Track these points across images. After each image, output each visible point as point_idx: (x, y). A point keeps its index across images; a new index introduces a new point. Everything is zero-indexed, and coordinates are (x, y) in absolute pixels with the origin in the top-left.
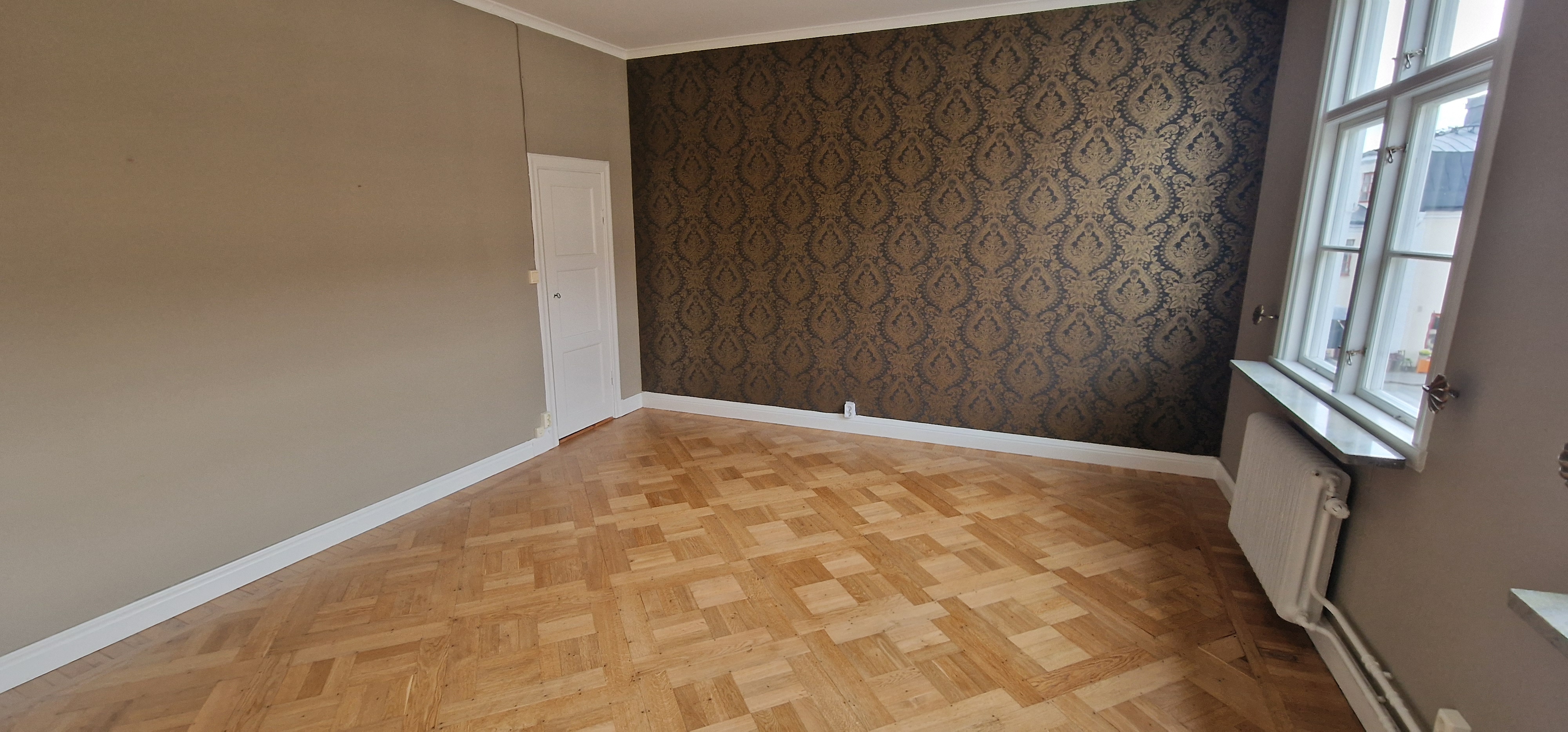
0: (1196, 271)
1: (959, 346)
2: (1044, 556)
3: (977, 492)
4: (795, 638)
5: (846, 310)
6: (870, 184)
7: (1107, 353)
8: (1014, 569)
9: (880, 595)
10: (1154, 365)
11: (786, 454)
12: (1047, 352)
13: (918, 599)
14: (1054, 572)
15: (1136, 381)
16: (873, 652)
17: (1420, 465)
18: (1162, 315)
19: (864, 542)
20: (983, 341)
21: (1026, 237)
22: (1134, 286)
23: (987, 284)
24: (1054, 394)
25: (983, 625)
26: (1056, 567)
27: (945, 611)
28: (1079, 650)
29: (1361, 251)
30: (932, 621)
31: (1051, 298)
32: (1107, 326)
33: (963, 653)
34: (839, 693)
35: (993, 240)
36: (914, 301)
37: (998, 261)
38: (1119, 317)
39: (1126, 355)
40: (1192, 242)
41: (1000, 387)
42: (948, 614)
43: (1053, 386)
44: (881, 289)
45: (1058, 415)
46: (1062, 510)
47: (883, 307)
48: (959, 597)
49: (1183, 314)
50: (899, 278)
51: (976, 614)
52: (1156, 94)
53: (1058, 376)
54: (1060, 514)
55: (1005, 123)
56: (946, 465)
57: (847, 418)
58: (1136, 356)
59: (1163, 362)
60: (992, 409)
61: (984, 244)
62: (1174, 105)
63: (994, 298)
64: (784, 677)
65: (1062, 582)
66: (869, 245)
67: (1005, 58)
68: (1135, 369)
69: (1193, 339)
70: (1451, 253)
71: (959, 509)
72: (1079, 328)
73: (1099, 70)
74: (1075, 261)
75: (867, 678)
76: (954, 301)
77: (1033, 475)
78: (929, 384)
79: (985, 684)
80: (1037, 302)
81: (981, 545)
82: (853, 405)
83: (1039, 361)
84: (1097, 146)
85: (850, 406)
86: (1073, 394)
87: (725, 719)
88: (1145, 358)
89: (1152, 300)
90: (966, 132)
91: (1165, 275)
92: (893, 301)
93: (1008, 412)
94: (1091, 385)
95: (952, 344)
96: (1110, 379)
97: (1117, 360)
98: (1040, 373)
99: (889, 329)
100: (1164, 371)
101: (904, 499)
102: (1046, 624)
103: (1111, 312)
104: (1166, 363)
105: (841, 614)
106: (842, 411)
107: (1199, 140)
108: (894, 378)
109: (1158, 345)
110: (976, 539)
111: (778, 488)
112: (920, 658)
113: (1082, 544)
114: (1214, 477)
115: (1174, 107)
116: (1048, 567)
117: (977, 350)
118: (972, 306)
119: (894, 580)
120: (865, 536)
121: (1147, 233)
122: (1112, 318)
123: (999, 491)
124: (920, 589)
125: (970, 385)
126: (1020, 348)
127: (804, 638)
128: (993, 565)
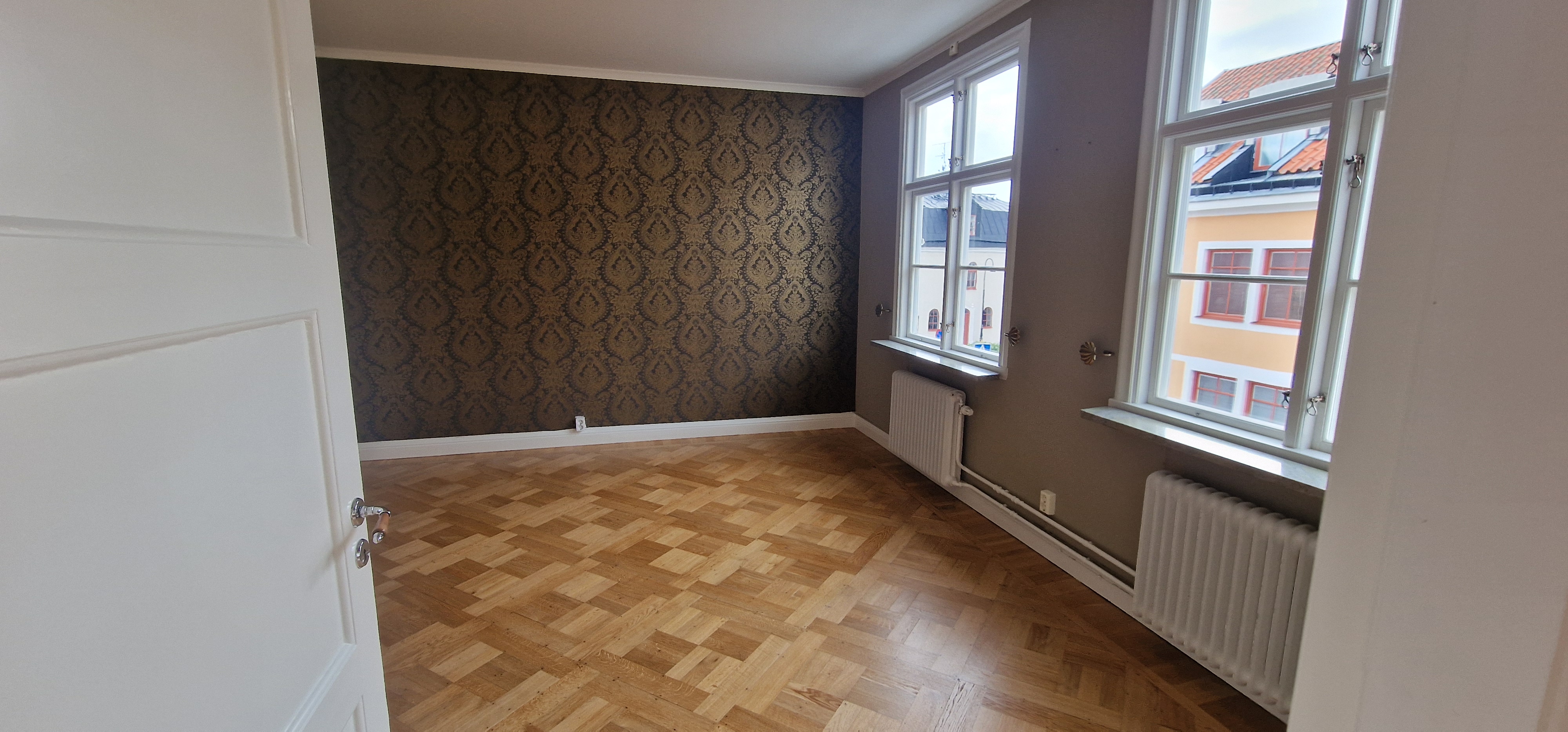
0: (830, 284)
1: (675, 353)
2: (798, 494)
3: (723, 467)
4: (683, 593)
5: (569, 330)
6: (583, 214)
7: (782, 347)
8: (786, 507)
9: (718, 548)
10: (812, 353)
11: (537, 473)
12: (742, 351)
13: (746, 542)
14: (811, 501)
15: (802, 365)
16: (745, 580)
17: (1005, 376)
18: (814, 316)
19: (672, 519)
20: (693, 347)
21: (720, 261)
22: (795, 296)
23: (693, 300)
24: (750, 383)
25: (797, 543)
26: (811, 499)
27: (767, 543)
28: (858, 537)
29: (946, 267)
30: (765, 550)
31: (742, 308)
32: (781, 327)
33: (799, 561)
34: (745, 610)
35: (694, 263)
36: (632, 318)
37: (700, 281)
38: (788, 320)
39: (795, 348)
40: (826, 264)
41: (710, 383)
42: (771, 544)
43: (748, 377)
44: (602, 309)
45: (754, 399)
46: (786, 464)
47: (605, 325)
48: (768, 532)
49: (826, 314)
50: (618, 298)
51: (787, 538)
52: (796, 160)
53: (751, 369)
54: (785, 468)
55: (697, 170)
56: (683, 453)
57: (579, 432)
58: (801, 347)
59: (817, 350)
60: (705, 402)
61: (688, 267)
62: (808, 168)
63: (699, 311)
64: (700, 617)
65: (819, 505)
66: (587, 269)
67: (692, 118)
68: (801, 356)
69: (833, 332)
70: (1004, 266)
71: (720, 480)
72: (762, 330)
73: (761, 137)
74: (756, 280)
75: (757, 596)
76: (667, 315)
77: (749, 447)
78: (652, 389)
79: (828, 572)
80: (732, 312)
81: (753, 498)
82: (583, 418)
83: (737, 359)
84: (762, 193)
85: (580, 420)
86: (762, 381)
87: (684, 656)
88: (806, 348)
89: (807, 306)
90: (666, 175)
91: (813, 287)
92: (614, 319)
93: (718, 403)
94: (774, 373)
95: (669, 352)
96: (786, 366)
97: (790, 352)
98: (738, 368)
99: (612, 345)
100: (819, 357)
101: (674, 483)
102: (831, 530)
103: (782, 316)
104: (819, 350)
105: (701, 567)
106: (572, 425)
107: (824, 194)
108: (620, 388)
109: (814, 338)
110: (748, 496)
111: (557, 501)
112: (777, 572)
113: (815, 481)
114: (853, 425)
115: (807, 172)
116: (806, 499)
117: (689, 355)
118: (682, 319)
119: (717, 535)
120: (669, 515)
121: (800, 258)
122: (783, 321)
123: (739, 463)
124: (740, 536)
125: (686, 385)
126: (723, 350)
127: (689, 589)
128: (774, 509)
